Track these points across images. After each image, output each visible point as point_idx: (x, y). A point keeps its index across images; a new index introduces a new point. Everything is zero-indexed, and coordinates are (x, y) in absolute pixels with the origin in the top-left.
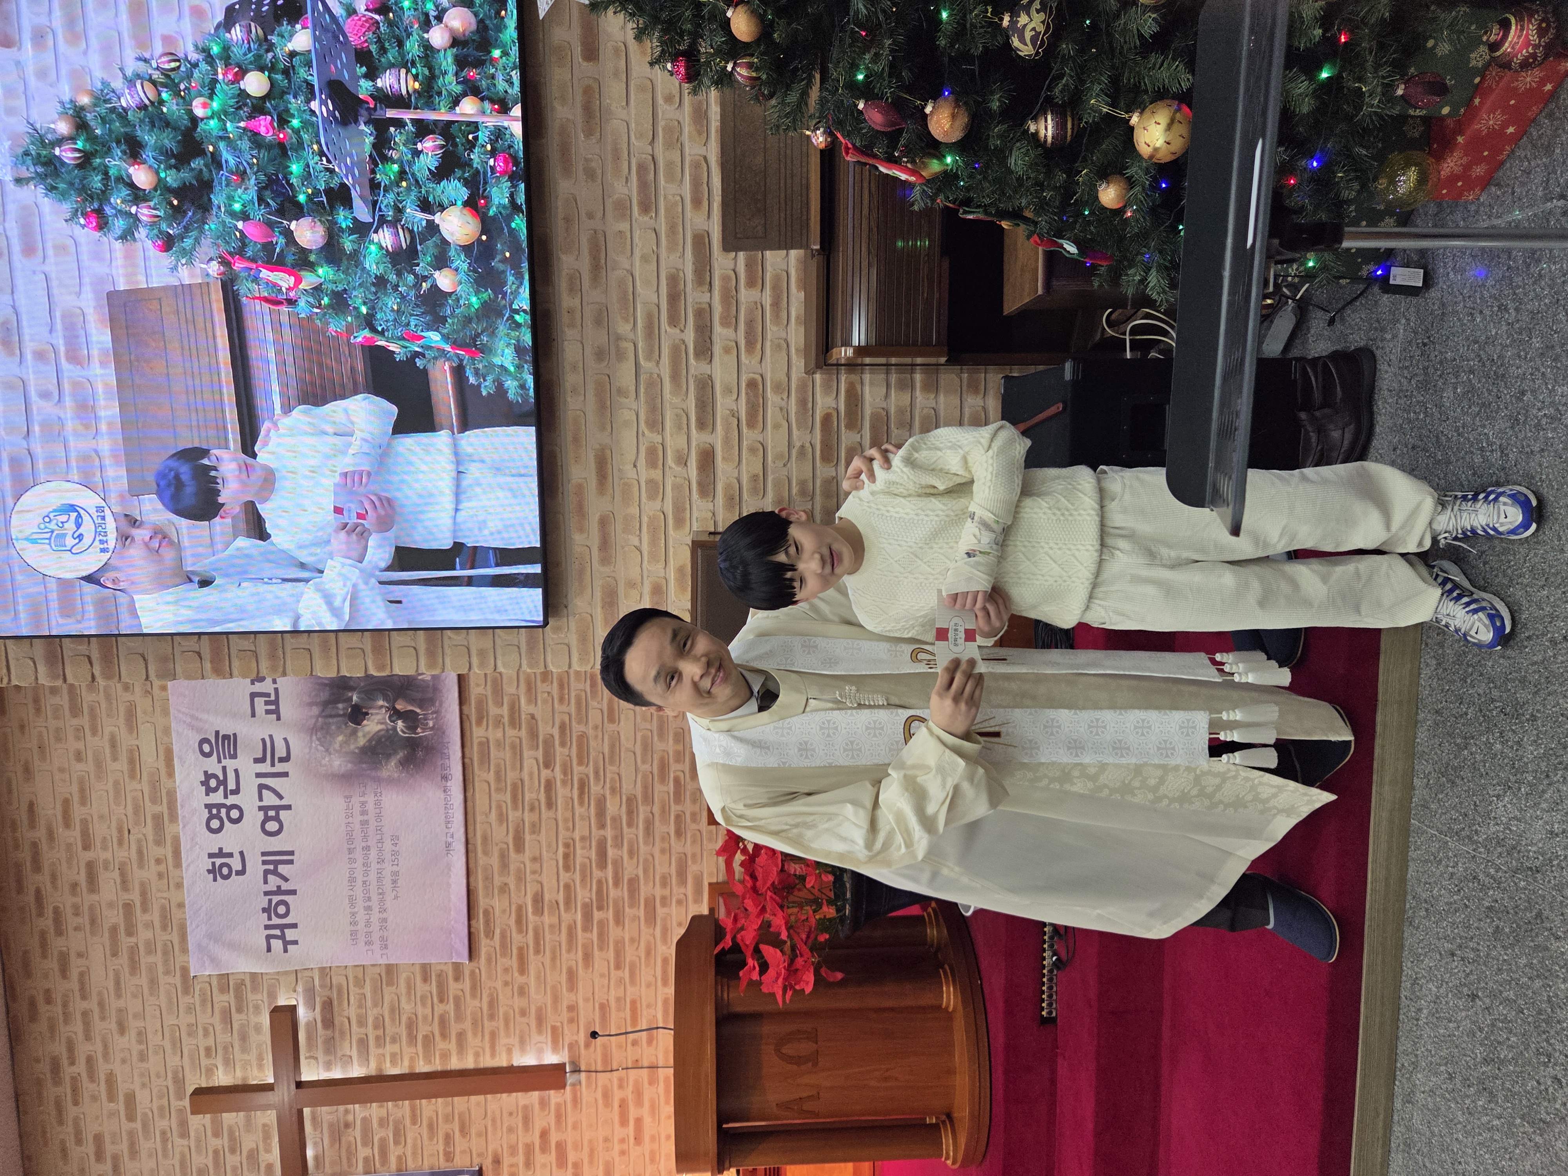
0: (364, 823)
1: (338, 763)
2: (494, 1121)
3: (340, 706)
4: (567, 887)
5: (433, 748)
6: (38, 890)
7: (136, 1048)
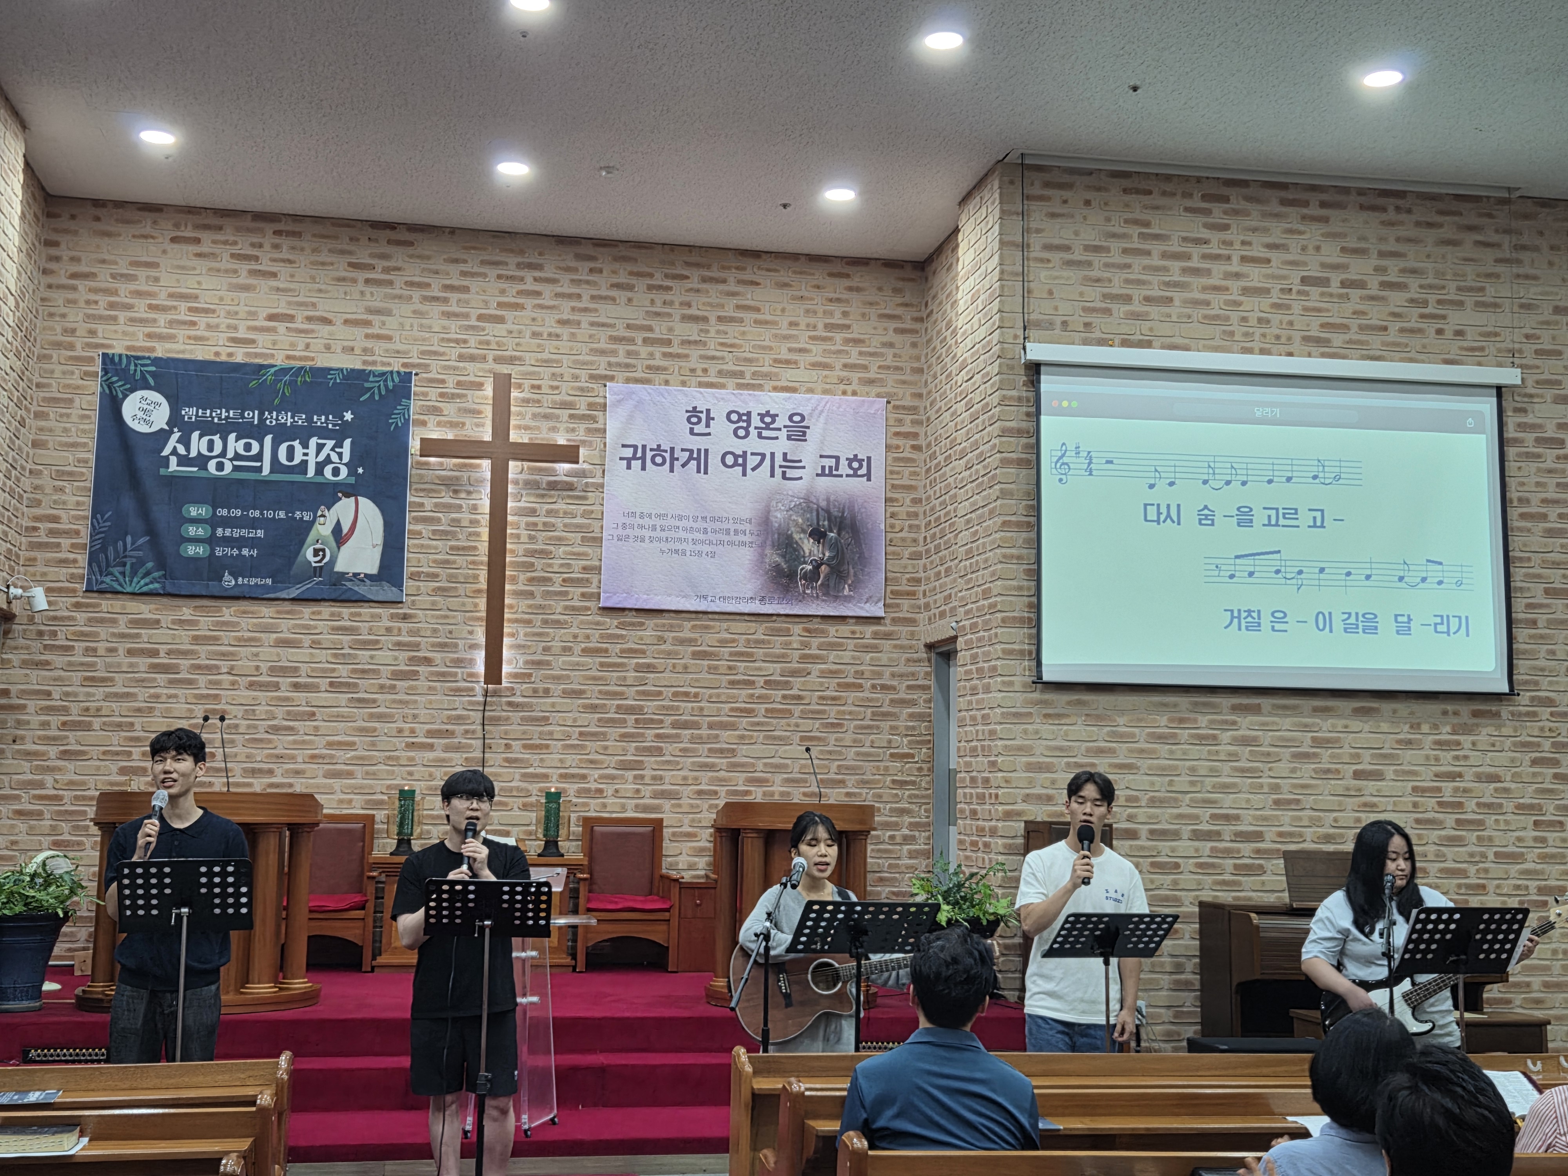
0: (728, 532)
1: (779, 516)
2: (446, 617)
3: (826, 523)
5: (788, 591)
6: (687, 277)
7: (545, 331)
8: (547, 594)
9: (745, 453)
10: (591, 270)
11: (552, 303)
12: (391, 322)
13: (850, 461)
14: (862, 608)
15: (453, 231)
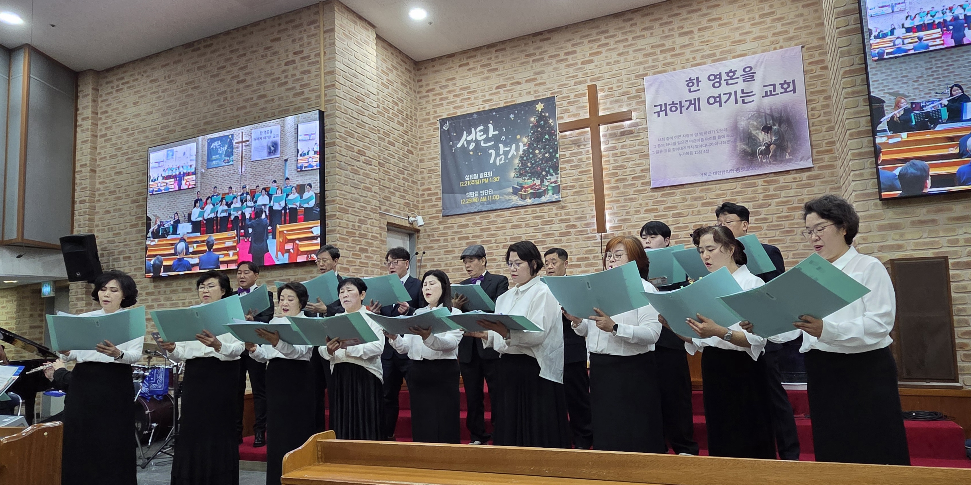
0: (714, 138)
1: (742, 124)
2: (580, 205)
3: (771, 122)
5: (752, 163)
6: (680, 14)
7: (612, 61)
8: (625, 186)
9: (720, 95)
10: (631, 25)
11: (615, 46)
12: (545, 76)
13: (782, 85)
14: (798, 164)
15: (567, 27)
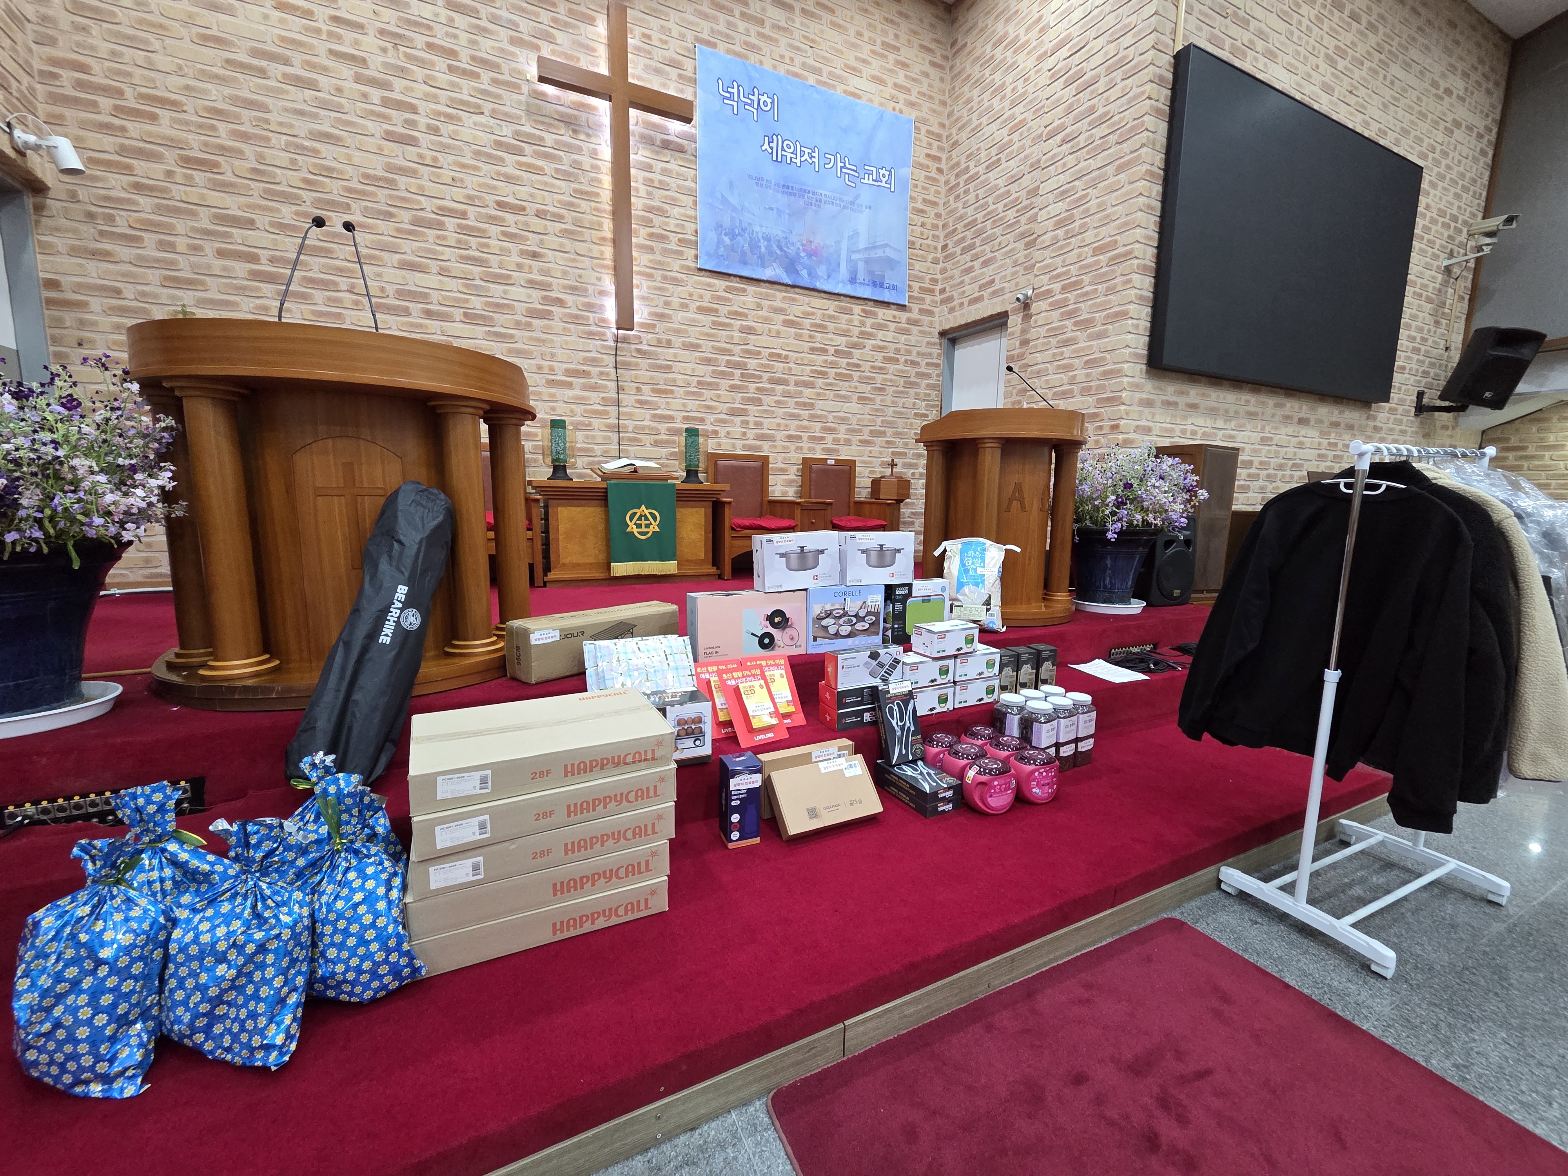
4: (759, 353)
